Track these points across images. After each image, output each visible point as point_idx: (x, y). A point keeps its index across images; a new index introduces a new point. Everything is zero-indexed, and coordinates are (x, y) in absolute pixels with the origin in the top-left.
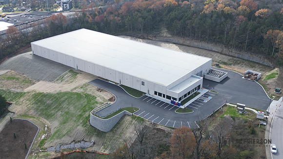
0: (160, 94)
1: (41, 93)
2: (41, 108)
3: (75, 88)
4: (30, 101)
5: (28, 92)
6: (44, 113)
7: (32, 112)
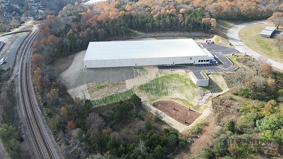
0: (202, 61)
1: (142, 85)
2: (154, 92)
3: (157, 75)
4: (142, 92)
5: (133, 88)
6: (160, 94)
7: (153, 97)
